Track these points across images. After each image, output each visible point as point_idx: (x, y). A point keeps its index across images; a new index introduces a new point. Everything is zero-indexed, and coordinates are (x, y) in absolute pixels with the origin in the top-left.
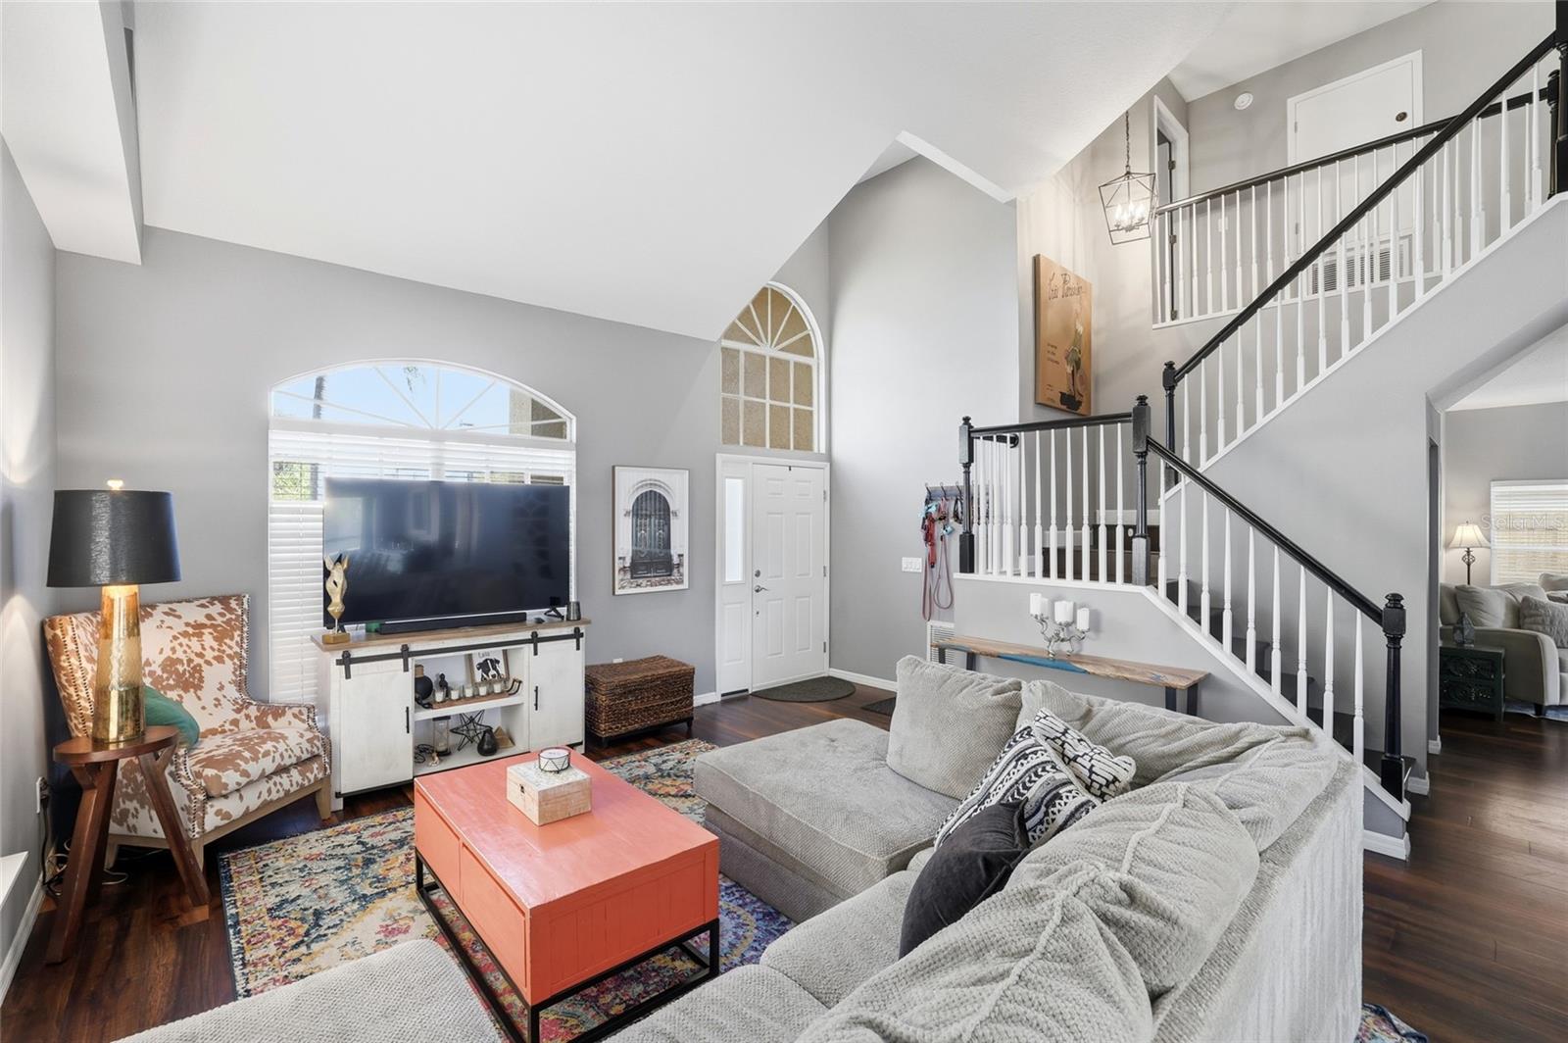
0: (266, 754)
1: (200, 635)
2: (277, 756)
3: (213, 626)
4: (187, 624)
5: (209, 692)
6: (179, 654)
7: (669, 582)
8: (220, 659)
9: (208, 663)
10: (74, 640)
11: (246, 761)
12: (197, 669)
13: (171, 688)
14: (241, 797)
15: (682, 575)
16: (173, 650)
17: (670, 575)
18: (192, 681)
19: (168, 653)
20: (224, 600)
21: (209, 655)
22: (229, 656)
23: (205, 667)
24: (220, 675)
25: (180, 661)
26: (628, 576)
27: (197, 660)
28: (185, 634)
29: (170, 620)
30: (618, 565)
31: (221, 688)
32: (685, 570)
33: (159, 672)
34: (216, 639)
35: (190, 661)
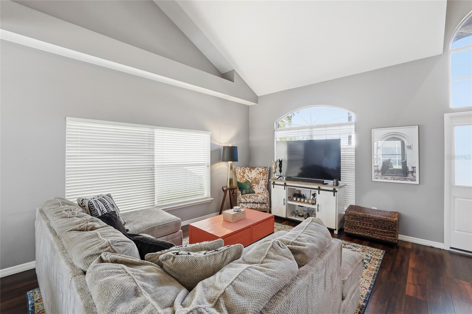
0: (252, 198)
1: (260, 174)
2: (254, 199)
3: (263, 173)
4: (260, 172)
5: (260, 185)
6: (257, 177)
7: (405, 179)
8: (262, 179)
9: (261, 180)
10: (237, 171)
11: (247, 198)
12: (259, 181)
13: (254, 183)
14: (246, 205)
15: (415, 177)
16: (256, 176)
17: (407, 176)
18: (257, 183)
19: (255, 176)
20: (265, 168)
21: (261, 178)
22: (264, 179)
23: (260, 180)
24: (262, 183)
25: (257, 178)
26: (380, 174)
27: (259, 179)
28: (259, 174)
29: (257, 170)
30: (374, 169)
31: (262, 185)
32: (417, 174)
33: (253, 180)
34: (263, 175)
35: (258, 179)
